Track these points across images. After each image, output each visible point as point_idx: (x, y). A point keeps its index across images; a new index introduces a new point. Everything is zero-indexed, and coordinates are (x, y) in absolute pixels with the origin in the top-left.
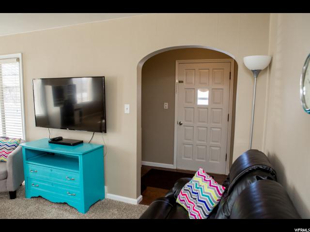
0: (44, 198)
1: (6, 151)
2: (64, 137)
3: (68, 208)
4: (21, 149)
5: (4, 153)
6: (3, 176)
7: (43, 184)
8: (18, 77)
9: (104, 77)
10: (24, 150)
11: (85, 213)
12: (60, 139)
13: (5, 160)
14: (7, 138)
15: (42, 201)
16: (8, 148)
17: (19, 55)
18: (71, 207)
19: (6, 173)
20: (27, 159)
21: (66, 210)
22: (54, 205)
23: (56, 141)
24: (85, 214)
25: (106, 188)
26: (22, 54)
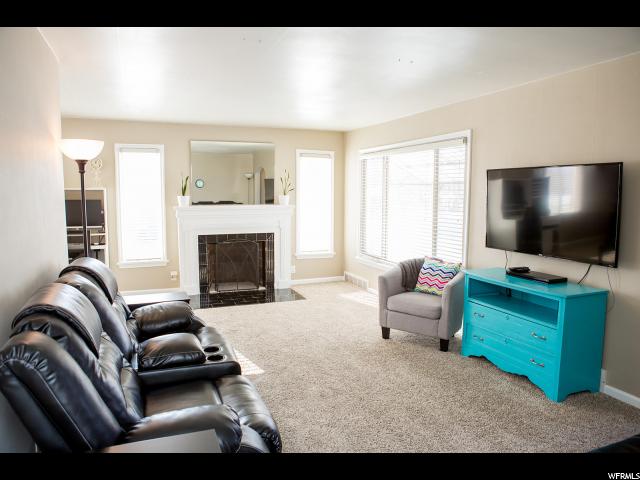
0: (489, 362)
1: (440, 279)
2: (532, 269)
3: (529, 387)
4: (463, 279)
5: (437, 282)
6: (435, 314)
7: (492, 338)
8: (463, 166)
9: (622, 163)
10: (467, 281)
11: (559, 401)
12: (526, 270)
13: (439, 293)
14: (441, 261)
15: (485, 364)
16: (444, 275)
17: (467, 133)
18: (533, 385)
19: (440, 310)
20: (470, 296)
21: (524, 388)
22: (504, 375)
23: (519, 273)
24: (559, 404)
25: (604, 372)
26: (472, 131)
